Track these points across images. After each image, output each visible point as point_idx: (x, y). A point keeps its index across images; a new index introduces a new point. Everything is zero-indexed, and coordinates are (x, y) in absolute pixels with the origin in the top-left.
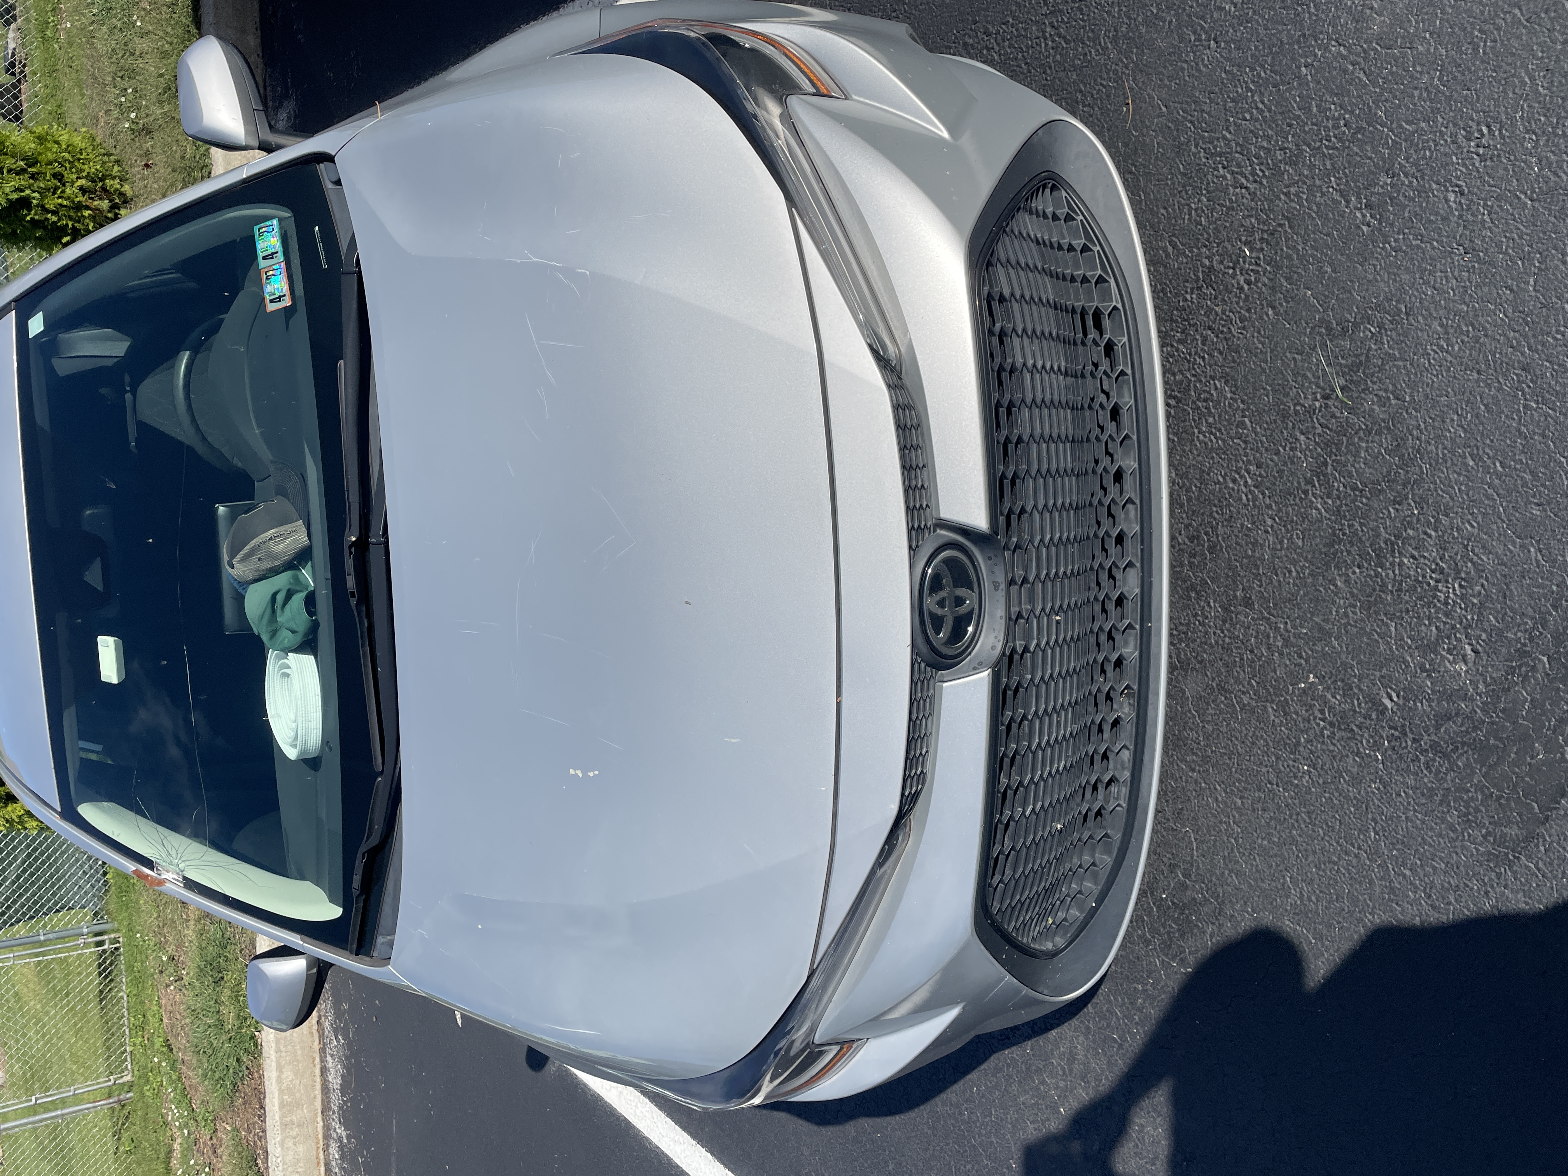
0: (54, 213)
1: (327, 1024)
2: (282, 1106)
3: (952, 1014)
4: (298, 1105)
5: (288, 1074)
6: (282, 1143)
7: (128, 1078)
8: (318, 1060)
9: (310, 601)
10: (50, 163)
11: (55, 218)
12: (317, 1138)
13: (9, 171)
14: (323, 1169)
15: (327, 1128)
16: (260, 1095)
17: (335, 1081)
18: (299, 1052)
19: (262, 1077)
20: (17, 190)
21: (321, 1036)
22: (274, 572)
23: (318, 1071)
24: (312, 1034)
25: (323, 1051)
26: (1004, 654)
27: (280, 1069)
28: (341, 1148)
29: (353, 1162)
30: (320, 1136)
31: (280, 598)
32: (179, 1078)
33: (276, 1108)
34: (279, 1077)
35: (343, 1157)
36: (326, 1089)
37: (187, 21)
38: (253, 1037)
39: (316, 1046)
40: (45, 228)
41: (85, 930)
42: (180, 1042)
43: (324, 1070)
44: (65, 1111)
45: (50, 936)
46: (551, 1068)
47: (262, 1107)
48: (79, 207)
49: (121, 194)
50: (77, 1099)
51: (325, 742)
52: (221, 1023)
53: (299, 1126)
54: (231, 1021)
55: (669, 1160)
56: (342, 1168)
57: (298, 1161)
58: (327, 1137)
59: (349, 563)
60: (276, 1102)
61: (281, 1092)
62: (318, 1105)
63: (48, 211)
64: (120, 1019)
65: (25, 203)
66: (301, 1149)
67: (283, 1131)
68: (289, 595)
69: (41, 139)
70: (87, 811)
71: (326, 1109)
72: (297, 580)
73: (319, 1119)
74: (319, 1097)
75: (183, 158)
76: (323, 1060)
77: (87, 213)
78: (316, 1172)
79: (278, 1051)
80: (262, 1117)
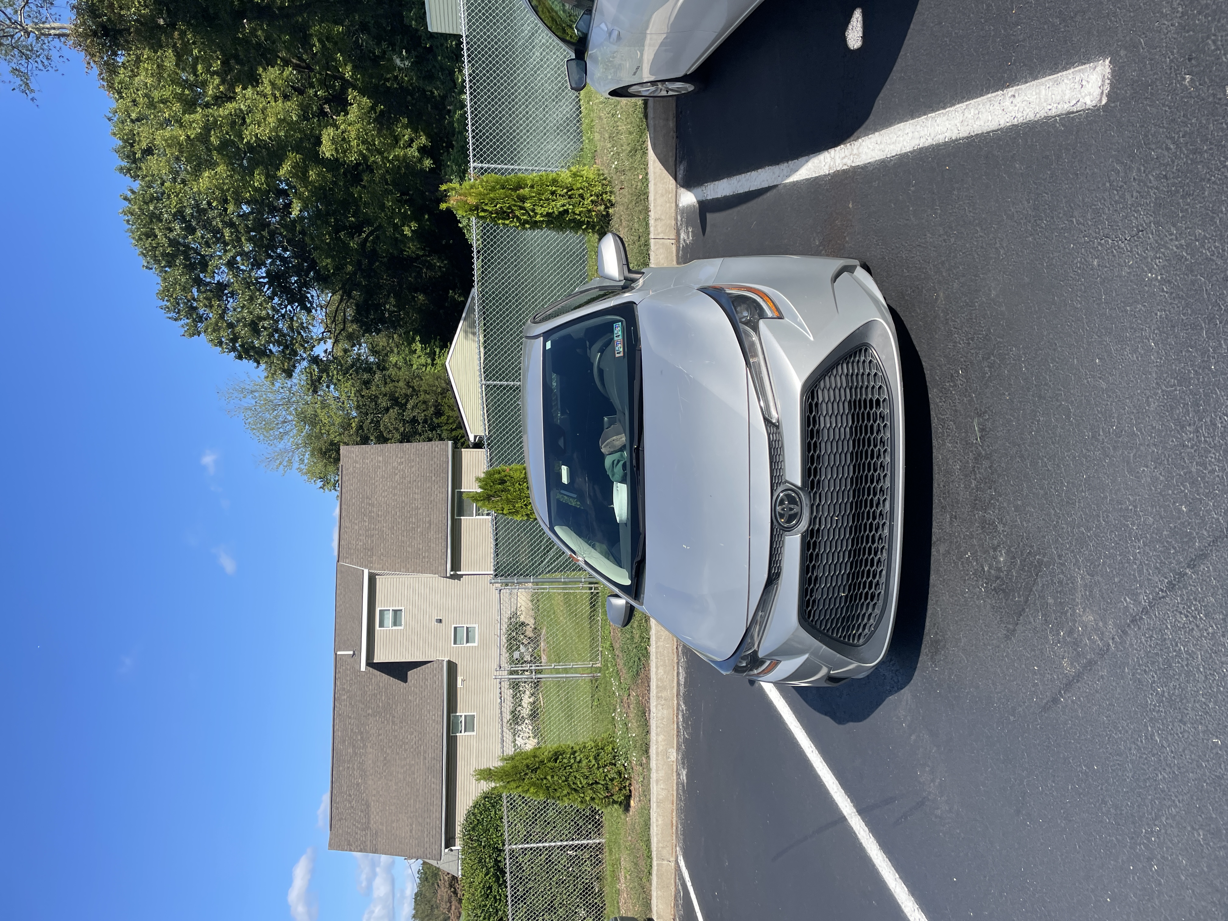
0: (579, 215)
1: (680, 649)
2: (657, 687)
3: (806, 656)
4: (665, 688)
5: (661, 671)
6: (656, 706)
7: (599, 665)
8: (676, 668)
9: (624, 465)
10: (578, 189)
11: (579, 217)
12: (673, 708)
13: (560, 195)
14: (675, 726)
15: (678, 704)
16: (648, 679)
17: (682, 681)
18: (667, 661)
19: (649, 670)
20: (563, 205)
21: (678, 655)
22: (616, 452)
23: (675, 674)
24: (673, 653)
25: (678, 663)
26: (807, 530)
27: (657, 668)
28: (683, 715)
29: (687, 724)
30: (675, 708)
31: (615, 462)
32: (616, 665)
33: (655, 687)
34: (656, 672)
35: (683, 721)
36: (678, 684)
37: (641, 116)
38: (646, 648)
39: (676, 661)
40: (575, 222)
41: (583, 580)
42: (617, 646)
43: (678, 673)
44: (567, 675)
45: (567, 580)
46: (756, 685)
47: (649, 686)
48: (590, 211)
49: (610, 201)
50: (576, 671)
51: (628, 518)
52: (632, 638)
53: (665, 700)
54: (637, 639)
55: (793, 735)
56: (683, 727)
57: (664, 718)
58: (678, 709)
59: (634, 455)
60: (655, 684)
61: (657, 680)
62: (675, 691)
63: (576, 214)
64: (597, 632)
65: (566, 212)
66: (665, 712)
67: (657, 700)
68: (619, 461)
69: (575, 175)
70: (557, 529)
71: (678, 695)
72: (622, 455)
73: (675, 699)
74: (676, 687)
75: (636, 189)
76: (678, 668)
77: (594, 213)
78: (672, 726)
79: (657, 658)
80: (649, 691)
